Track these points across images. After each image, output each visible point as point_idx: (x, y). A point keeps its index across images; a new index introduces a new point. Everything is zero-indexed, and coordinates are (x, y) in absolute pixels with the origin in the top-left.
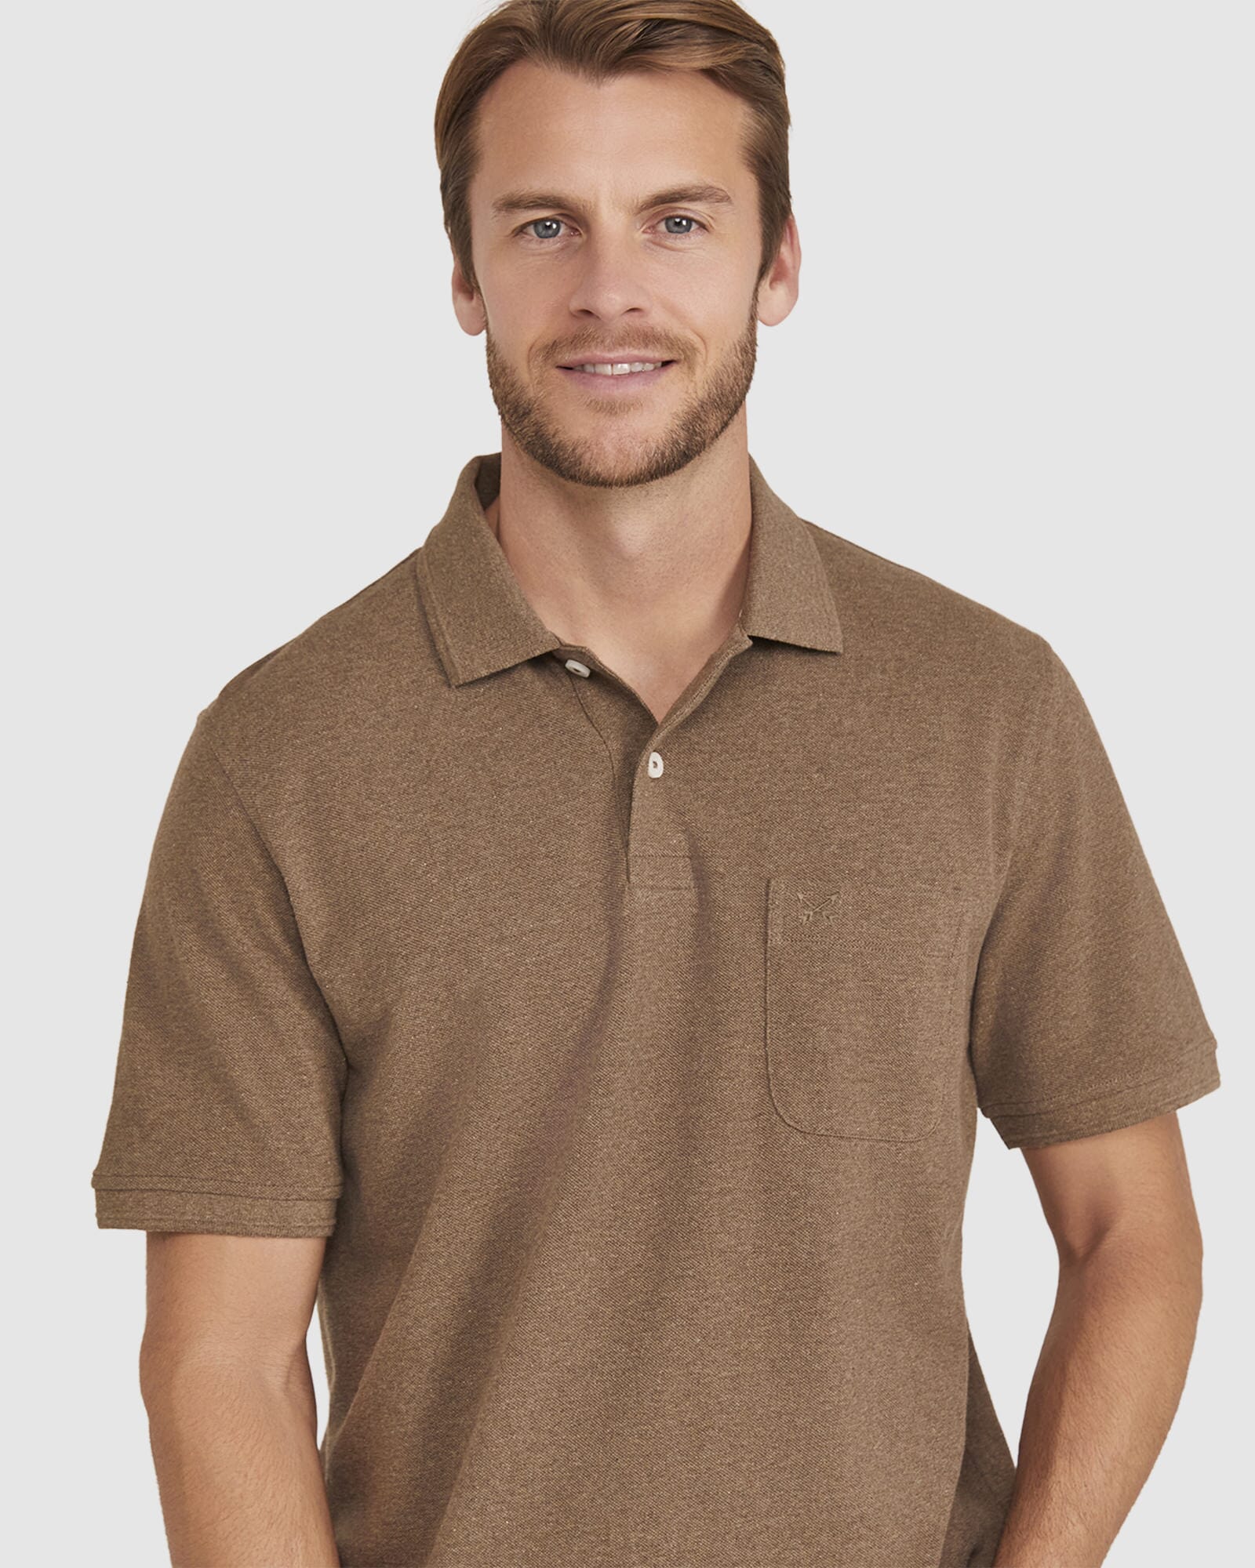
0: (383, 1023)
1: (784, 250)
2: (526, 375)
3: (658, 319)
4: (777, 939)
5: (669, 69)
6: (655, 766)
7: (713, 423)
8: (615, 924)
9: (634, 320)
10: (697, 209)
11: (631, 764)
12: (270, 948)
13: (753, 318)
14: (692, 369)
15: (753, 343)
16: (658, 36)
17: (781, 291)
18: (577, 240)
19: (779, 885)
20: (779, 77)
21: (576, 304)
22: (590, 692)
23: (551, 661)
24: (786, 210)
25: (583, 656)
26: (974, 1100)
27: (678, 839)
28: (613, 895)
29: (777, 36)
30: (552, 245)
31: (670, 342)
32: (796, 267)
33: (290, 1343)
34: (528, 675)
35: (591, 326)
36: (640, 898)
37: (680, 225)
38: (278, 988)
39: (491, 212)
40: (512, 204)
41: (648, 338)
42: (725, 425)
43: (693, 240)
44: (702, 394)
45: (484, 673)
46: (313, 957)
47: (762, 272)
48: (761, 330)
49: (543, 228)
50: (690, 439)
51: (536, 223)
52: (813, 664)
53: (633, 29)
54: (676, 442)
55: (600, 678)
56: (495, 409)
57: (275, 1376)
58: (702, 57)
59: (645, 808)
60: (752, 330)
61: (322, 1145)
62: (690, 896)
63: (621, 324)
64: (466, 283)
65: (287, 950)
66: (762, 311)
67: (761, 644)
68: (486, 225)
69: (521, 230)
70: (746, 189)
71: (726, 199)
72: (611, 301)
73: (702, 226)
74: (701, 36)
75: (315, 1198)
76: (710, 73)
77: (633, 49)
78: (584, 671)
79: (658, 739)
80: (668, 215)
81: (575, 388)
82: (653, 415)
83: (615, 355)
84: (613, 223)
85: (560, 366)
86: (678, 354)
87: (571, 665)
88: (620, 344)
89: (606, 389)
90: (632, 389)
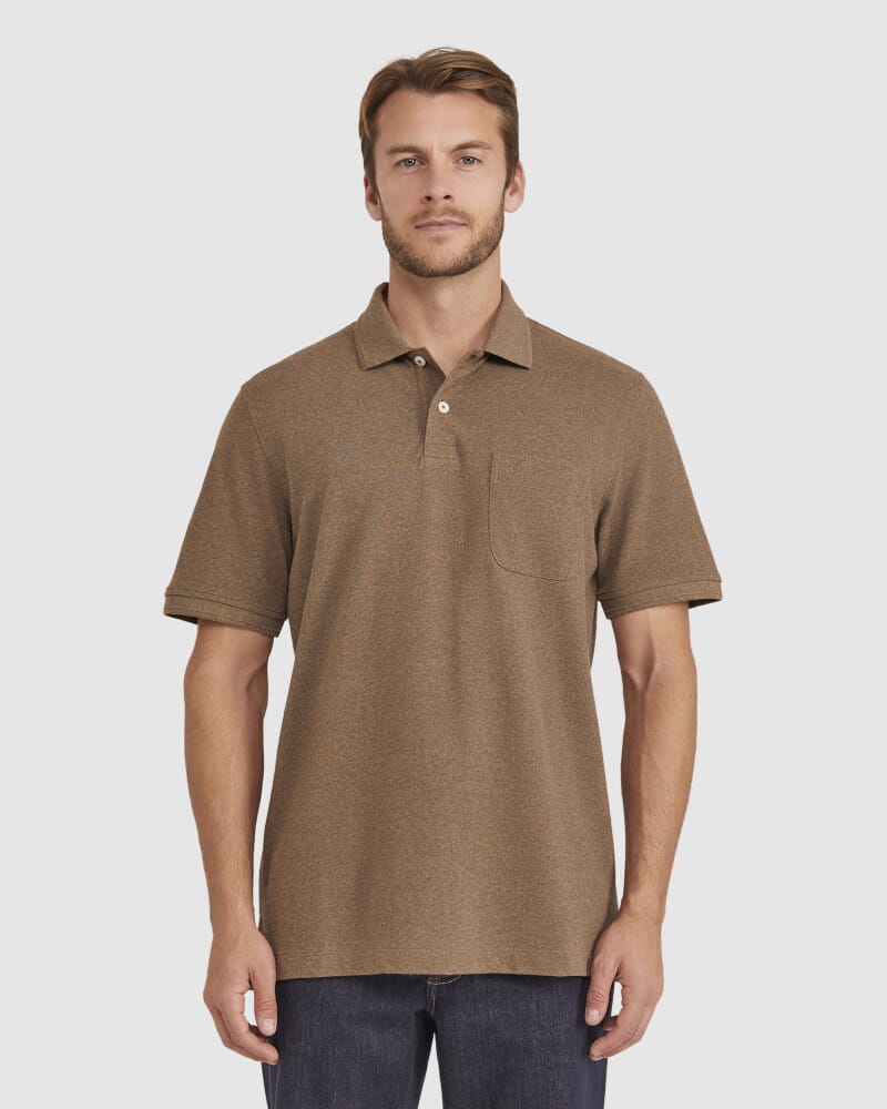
1: (517, 179)
2: (402, 231)
3: (458, 203)
4: (495, 479)
5: (464, 90)
6: (443, 408)
7: (484, 252)
9: (449, 203)
10: (477, 153)
13: (502, 207)
14: (472, 228)
15: (503, 217)
16: (459, 75)
17: (515, 197)
18: (423, 167)
19: (499, 457)
20: (514, 97)
21: (423, 194)
22: (423, 375)
23: (405, 359)
24: (517, 158)
25: (423, 352)
27: (449, 438)
29: (512, 77)
30: (412, 169)
31: (463, 215)
32: (523, 187)
35: (430, 204)
36: (428, 460)
37: (469, 160)
39: (384, 155)
40: (395, 151)
41: (454, 212)
42: (490, 254)
43: (475, 166)
44: (478, 239)
45: (378, 363)
47: (507, 185)
49: (408, 162)
50: (473, 259)
51: (404, 160)
53: (448, 73)
54: (466, 258)
55: (431, 365)
56: (386, 249)
58: (477, 84)
60: (502, 213)
62: (456, 462)
63: (442, 204)
64: (373, 197)
66: (507, 205)
68: (383, 163)
69: (398, 164)
70: (499, 145)
71: (489, 148)
72: (439, 193)
73: (479, 161)
74: (477, 75)
76: (480, 92)
77: (447, 82)
78: (423, 363)
80: (464, 156)
81: (422, 234)
82: (456, 245)
83: (441, 219)
84: (440, 159)
85: (417, 227)
86: (466, 221)
87: (418, 358)
88: (443, 214)
89: (436, 232)
90: (447, 232)
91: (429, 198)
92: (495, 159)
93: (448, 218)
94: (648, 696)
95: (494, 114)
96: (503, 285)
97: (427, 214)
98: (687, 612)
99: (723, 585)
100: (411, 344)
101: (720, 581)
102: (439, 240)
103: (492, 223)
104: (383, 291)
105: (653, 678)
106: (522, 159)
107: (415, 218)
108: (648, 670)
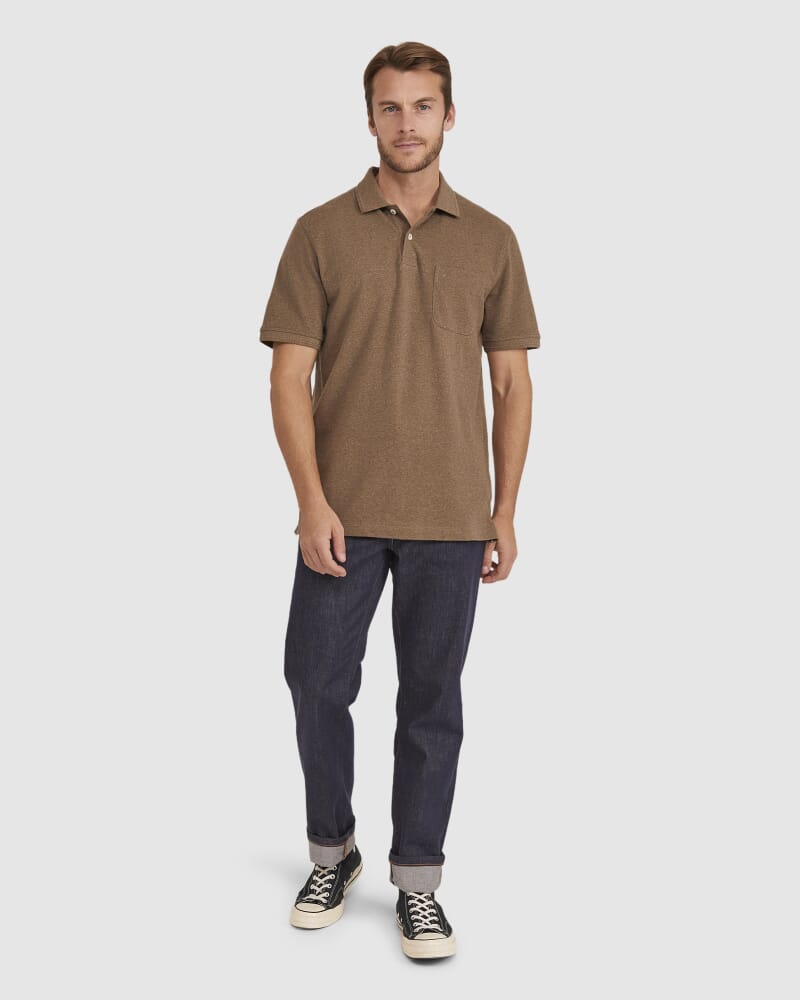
0: (337, 292)
1: (451, 111)
2: (389, 148)
3: (418, 133)
4: (437, 280)
5: (421, 70)
6: (410, 237)
7: (432, 157)
8: (398, 272)
9: (413, 134)
10: (428, 103)
11: (404, 236)
12: (314, 277)
13: (443, 129)
14: (426, 145)
15: (442, 136)
16: (417, 61)
17: (450, 123)
18: (398, 112)
19: (439, 268)
21: (399, 129)
22: (396, 219)
23: (385, 209)
24: (450, 101)
25: (395, 207)
26: (481, 343)
27: (414, 255)
28: (398, 265)
29: (448, 58)
30: (392, 113)
31: (421, 139)
33: (308, 375)
34: (380, 212)
35: (403, 134)
36: (404, 266)
37: (424, 107)
38: (313, 285)
39: (378, 105)
40: (382, 103)
41: (416, 138)
42: (434, 159)
43: (427, 110)
44: (428, 152)
45: (369, 210)
46: (322, 276)
47: (445, 118)
48: (445, 133)
49: (390, 109)
50: (426, 163)
51: (388, 108)
52: (451, 219)
53: (411, 61)
54: (423, 163)
55: (399, 215)
57: (304, 381)
58: (429, 66)
59: (407, 248)
60: (442, 134)
61: (318, 326)
62: (416, 268)
63: (409, 134)
64: (372, 124)
65: (316, 275)
66: (445, 128)
67: (439, 212)
68: (376, 108)
69: (385, 110)
70: (440, 97)
71: (435, 99)
72: (407, 128)
73: (429, 107)
74: (428, 61)
75: (315, 338)
76: (431, 70)
77: (412, 65)
78: (395, 213)
79: (410, 230)
80: (421, 105)
81: (399, 150)
82: (417, 155)
83: (408, 143)
84: (407, 108)
85: (396, 146)
86: (423, 142)
87: (392, 210)
88: (409, 140)
89: (406, 150)
90: (412, 149)
91: (402, 132)
92: (438, 107)
93: (412, 142)
94: (508, 401)
95: (438, 79)
96: (440, 174)
97: (401, 140)
98: (526, 353)
99: (541, 341)
100: (390, 202)
101: (539, 338)
102: (408, 154)
103: (437, 142)
104: (374, 171)
105: (511, 391)
106: (453, 100)
107: (394, 142)
108: (507, 389)
